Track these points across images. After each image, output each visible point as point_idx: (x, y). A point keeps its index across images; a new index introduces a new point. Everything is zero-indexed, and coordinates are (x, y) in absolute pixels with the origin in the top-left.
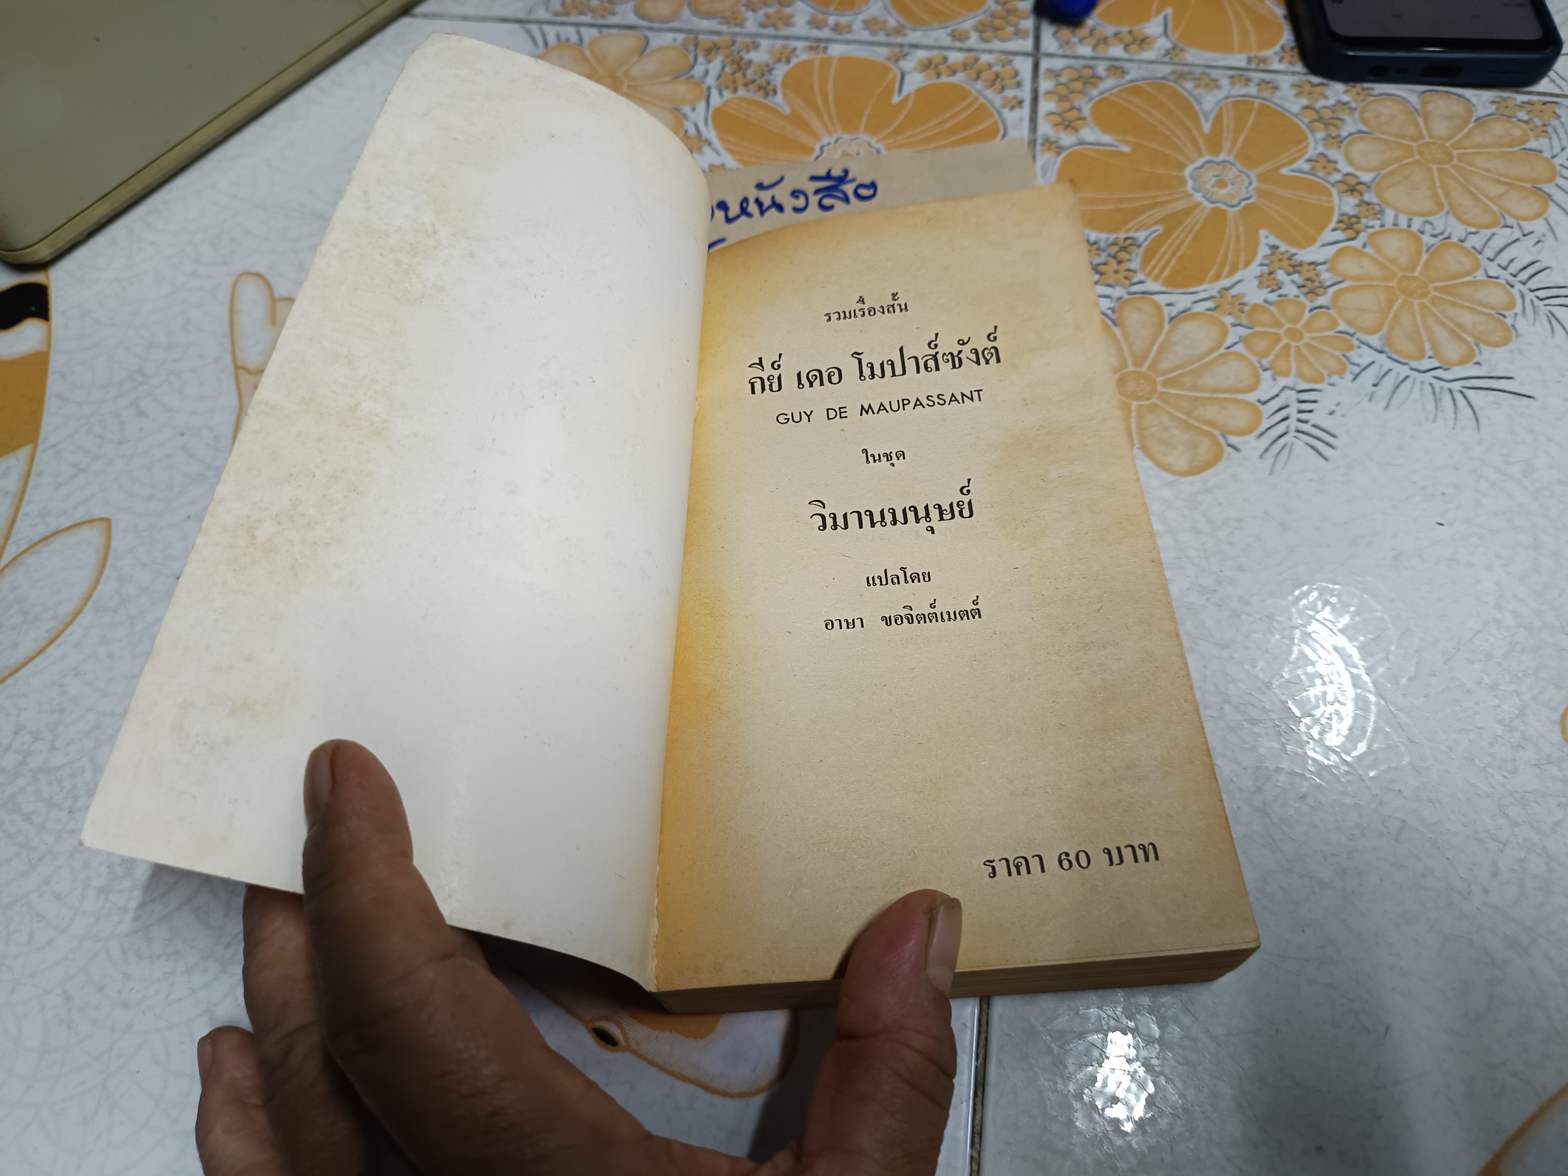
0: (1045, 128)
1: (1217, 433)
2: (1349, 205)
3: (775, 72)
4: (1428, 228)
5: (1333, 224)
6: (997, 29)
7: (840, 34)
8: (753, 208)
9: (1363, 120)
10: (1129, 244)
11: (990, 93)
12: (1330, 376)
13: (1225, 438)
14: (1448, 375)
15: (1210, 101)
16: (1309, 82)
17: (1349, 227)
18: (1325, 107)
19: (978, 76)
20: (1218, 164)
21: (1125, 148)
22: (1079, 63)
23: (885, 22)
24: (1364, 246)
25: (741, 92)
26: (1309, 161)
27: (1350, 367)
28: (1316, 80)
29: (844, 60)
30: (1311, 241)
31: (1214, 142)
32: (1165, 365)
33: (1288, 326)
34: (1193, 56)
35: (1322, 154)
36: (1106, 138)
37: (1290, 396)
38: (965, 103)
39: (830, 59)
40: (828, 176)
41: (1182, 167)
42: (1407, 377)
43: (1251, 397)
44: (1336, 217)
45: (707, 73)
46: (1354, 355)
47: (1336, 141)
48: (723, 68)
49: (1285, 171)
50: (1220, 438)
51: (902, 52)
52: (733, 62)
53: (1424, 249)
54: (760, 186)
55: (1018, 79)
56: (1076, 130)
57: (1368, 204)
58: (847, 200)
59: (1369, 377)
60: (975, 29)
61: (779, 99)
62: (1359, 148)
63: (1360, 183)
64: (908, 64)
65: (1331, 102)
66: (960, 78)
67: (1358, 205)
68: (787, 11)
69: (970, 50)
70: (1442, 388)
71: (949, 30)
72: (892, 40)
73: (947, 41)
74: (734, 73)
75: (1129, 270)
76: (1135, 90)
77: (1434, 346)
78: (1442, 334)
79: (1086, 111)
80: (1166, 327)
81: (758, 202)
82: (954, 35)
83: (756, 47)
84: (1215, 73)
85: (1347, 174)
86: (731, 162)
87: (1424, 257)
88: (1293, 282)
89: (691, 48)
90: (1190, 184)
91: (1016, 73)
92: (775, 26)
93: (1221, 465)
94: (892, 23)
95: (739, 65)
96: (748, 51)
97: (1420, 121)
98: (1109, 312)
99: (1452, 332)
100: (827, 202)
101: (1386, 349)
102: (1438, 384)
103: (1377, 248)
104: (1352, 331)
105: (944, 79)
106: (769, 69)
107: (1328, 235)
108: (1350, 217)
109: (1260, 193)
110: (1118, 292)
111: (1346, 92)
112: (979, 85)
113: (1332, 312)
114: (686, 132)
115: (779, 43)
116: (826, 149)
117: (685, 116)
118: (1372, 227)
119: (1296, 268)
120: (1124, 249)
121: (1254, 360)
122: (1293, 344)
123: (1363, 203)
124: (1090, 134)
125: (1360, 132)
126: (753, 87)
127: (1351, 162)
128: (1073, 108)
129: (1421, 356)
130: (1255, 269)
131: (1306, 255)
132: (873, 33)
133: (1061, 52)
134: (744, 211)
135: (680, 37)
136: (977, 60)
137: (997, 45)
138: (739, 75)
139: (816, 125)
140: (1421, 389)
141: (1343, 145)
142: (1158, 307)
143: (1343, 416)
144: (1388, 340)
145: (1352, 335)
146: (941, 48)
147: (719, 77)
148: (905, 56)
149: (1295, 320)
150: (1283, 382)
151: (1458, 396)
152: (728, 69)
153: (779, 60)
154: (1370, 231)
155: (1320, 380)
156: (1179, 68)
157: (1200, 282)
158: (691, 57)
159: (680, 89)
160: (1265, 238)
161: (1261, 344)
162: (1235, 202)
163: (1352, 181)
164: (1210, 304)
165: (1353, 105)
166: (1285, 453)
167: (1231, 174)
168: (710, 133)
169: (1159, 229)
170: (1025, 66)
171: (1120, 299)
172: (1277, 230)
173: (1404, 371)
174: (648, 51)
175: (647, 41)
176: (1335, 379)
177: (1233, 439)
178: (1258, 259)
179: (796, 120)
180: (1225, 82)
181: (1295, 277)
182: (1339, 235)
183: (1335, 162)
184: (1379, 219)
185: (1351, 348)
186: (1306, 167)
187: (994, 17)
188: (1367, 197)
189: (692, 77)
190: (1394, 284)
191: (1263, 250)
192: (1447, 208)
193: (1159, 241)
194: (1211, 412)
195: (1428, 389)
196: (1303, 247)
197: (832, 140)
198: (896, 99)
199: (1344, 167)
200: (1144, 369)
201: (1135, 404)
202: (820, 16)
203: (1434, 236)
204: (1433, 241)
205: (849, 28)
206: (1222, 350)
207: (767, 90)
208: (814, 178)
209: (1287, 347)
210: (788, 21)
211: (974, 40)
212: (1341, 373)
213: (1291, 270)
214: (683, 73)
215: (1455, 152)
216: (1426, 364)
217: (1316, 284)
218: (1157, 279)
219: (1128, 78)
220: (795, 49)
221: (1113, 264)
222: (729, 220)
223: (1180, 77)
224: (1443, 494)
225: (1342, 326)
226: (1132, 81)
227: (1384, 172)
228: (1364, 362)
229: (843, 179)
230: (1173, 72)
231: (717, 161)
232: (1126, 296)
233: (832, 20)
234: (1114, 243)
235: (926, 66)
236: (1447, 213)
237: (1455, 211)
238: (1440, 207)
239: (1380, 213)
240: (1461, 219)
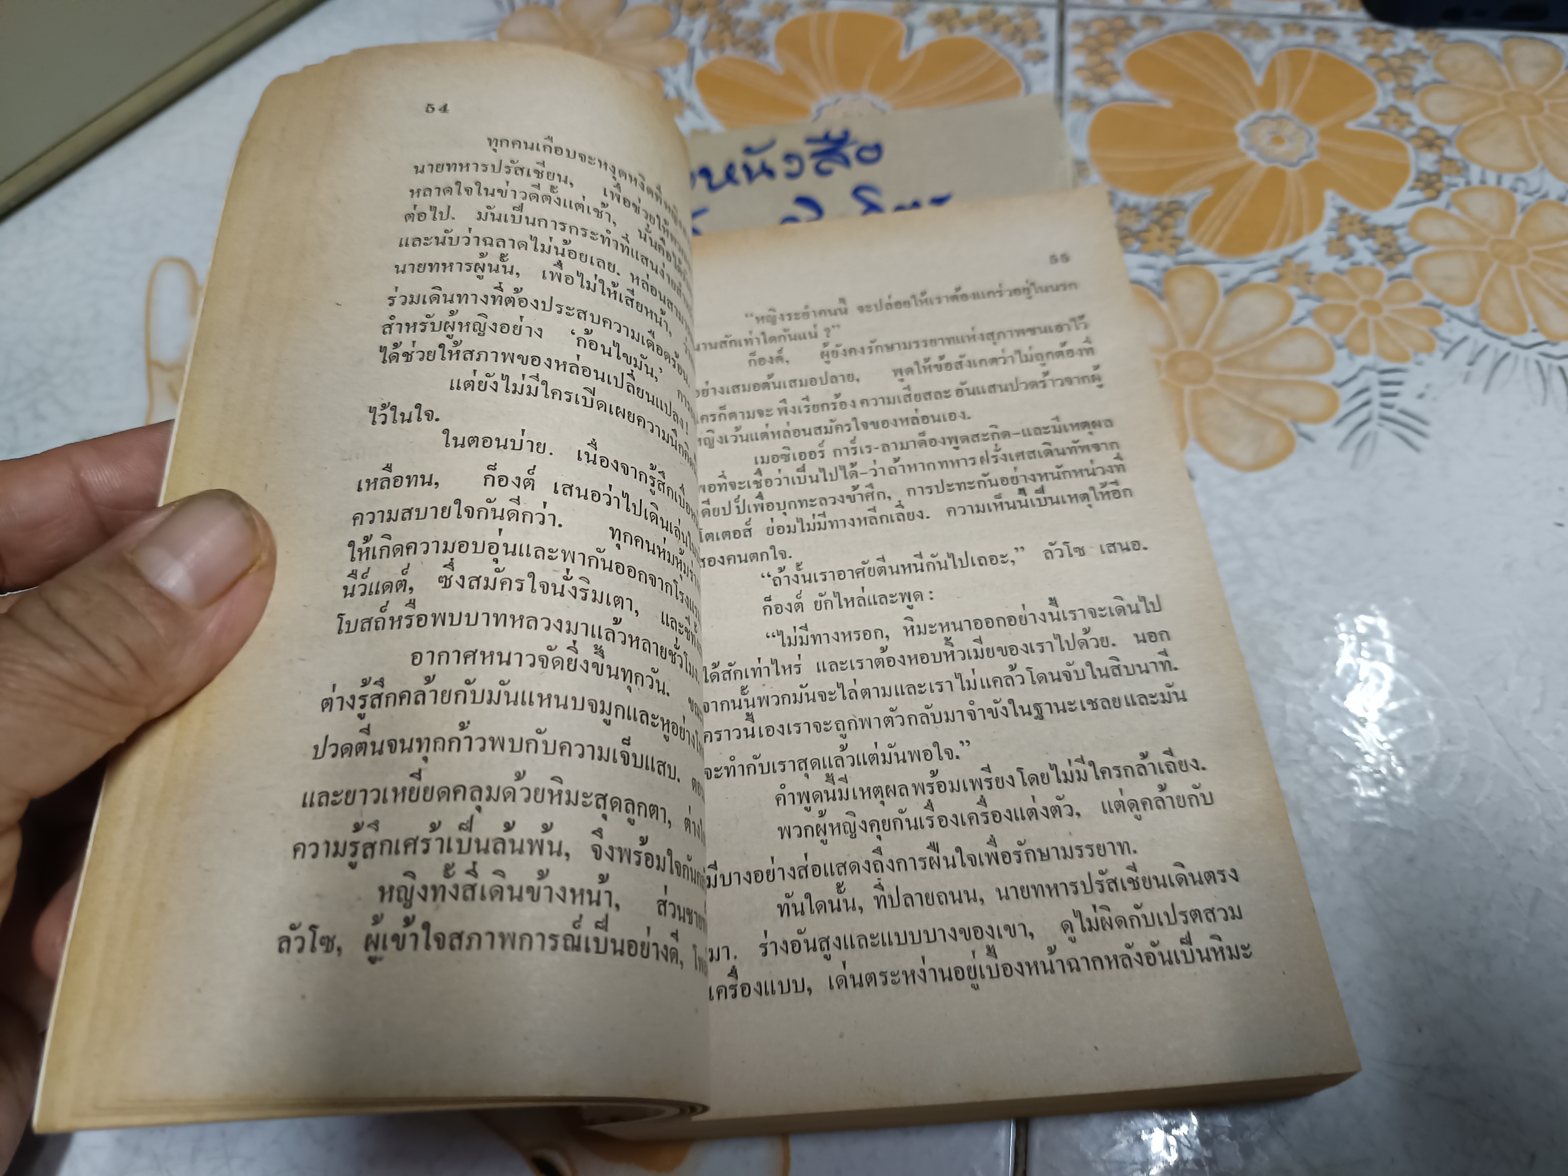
0: (1073, 83)
1: (1286, 420)
2: (1428, 161)
3: (766, 30)
4: (1521, 186)
5: (1410, 182)
8: (740, 174)
9: (1438, 68)
10: (1173, 209)
11: (1010, 48)
12: (1416, 354)
13: (1296, 427)
14: (1557, 351)
15: (1261, 51)
16: (1373, 29)
17: (1429, 185)
18: (1394, 56)
19: (996, 29)
20: (1273, 119)
21: (1166, 104)
22: (1109, 14)
24: (1448, 206)
25: (729, 52)
26: (1378, 114)
27: (1439, 343)
28: (1381, 26)
29: (843, 16)
30: (1385, 201)
31: (1268, 95)
32: (1223, 342)
33: (1363, 297)
34: (1240, 4)
35: (1393, 107)
36: (1142, 93)
37: (1371, 377)
38: (981, 59)
39: (829, 15)
40: (826, 138)
41: (1232, 122)
42: (1508, 354)
43: (1326, 379)
44: (1412, 175)
45: (690, 33)
46: (1443, 330)
47: (1410, 91)
48: (709, 27)
49: (1351, 125)
50: (1291, 428)
51: (910, 6)
52: (721, 21)
53: (1518, 209)
54: (748, 150)
55: (1041, 31)
56: (1108, 84)
57: (1450, 160)
58: (846, 162)
59: (1462, 355)
61: (771, 58)
62: (1435, 99)
63: (1439, 137)
64: (917, 18)
65: (1400, 49)
66: (976, 31)
67: (1438, 162)
70: (1550, 366)
74: (721, 32)
75: (1175, 238)
76: (1175, 40)
77: (1538, 318)
78: (1546, 305)
79: (1121, 63)
80: (1222, 300)
81: (747, 168)
83: (746, 4)
84: (1265, 22)
85: (1424, 128)
86: (715, 126)
87: (1519, 218)
88: (1367, 248)
89: (674, 8)
90: (1242, 142)
91: (1039, 26)
93: (1293, 460)
95: (726, 22)
96: (737, 8)
97: (1504, 68)
98: (1154, 285)
99: (1557, 301)
100: (825, 166)
101: (1482, 322)
102: (1545, 362)
103: (1463, 208)
104: (1438, 301)
105: (958, 34)
106: (758, 27)
107: (1405, 195)
108: (1429, 175)
109: (1324, 150)
110: (1164, 261)
111: (1417, 39)
112: (997, 39)
113: (1416, 282)
114: (666, 95)
116: (824, 110)
117: (664, 79)
118: (1455, 185)
119: (1369, 232)
120: (1169, 213)
121: (1326, 336)
122: (1371, 319)
123: (1443, 159)
124: (1126, 88)
125: (1435, 82)
126: (742, 47)
127: (1426, 114)
128: (1104, 62)
129: (1523, 328)
130: (1321, 234)
131: (1381, 217)
133: (1089, 3)
134: (730, 176)
136: (994, 13)
138: (726, 36)
139: (813, 84)
140: (1526, 367)
141: (1417, 96)
142: (1211, 278)
143: (1435, 399)
144: (1482, 311)
145: (1439, 307)
146: (953, 2)
147: (704, 37)
148: (913, 9)
149: (1373, 290)
150: (1361, 361)
152: (714, 29)
153: (771, 18)
154: (1454, 189)
155: (1405, 358)
156: (1224, 18)
157: (1261, 247)
158: (673, 16)
159: (660, 49)
160: (1332, 201)
161: (1334, 318)
162: (1295, 159)
163: (1429, 135)
164: (1271, 274)
165: (1426, 52)
166: (1368, 444)
167: (1289, 129)
168: (694, 96)
169: (1208, 191)
170: (1049, 18)
171: (1165, 270)
172: (1344, 190)
173: (1504, 347)
174: (625, 10)
175: (625, 2)
176: (1423, 357)
177: (1306, 428)
178: (1325, 223)
179: (791, 79)
180: (1277, 31)
181: (1370, 242)
182: (1417, 195)
183: (1409, 115)
184: (1462, 176)
185: (1438, 321)
186: (1376, 120)
188: (1449, 152)
189: (674, 37)
190: (1486, 248)
191: (1330, 213)
193: (1208, 205)
194: (1279, 397)
195: (1533, 367)
196: (1376, 209)
197: (832, 100)
198: (903, 55)
199: (1420, 120)
200: (1198, 347)
201: (1188, 389)
203: (1530, 194)
204: (1528, 199)
206: (1287, 326)
207: (758, 48)
208: (810, 141)
209: (1364, 323)
212: (1429, 349)
213: (1363, 234)
214: (665, 32)
215: (1546, 103)
216: (1530, 338)
217: (1394, 250)
218: (1208, 245)
219: (1166, 29)
220: (789, 6)
221: (1156, 231)
222: (712, 187)
223: (1226, 26)
224: (1561, 489)
225: (1428, 297)
226: (1172, 32)
227: (1466, 124)
228: (1456, 337)
229: (844, 139)
230: (1218, 22)
231: (700, 125)
232: (1173, 267)
234: (1157, 207)
235: (938, 19)
236: (1542, 169)
237: (1552, 167)
238: (1533, 162)
239: (1462, 170)
240: (1558, 176)
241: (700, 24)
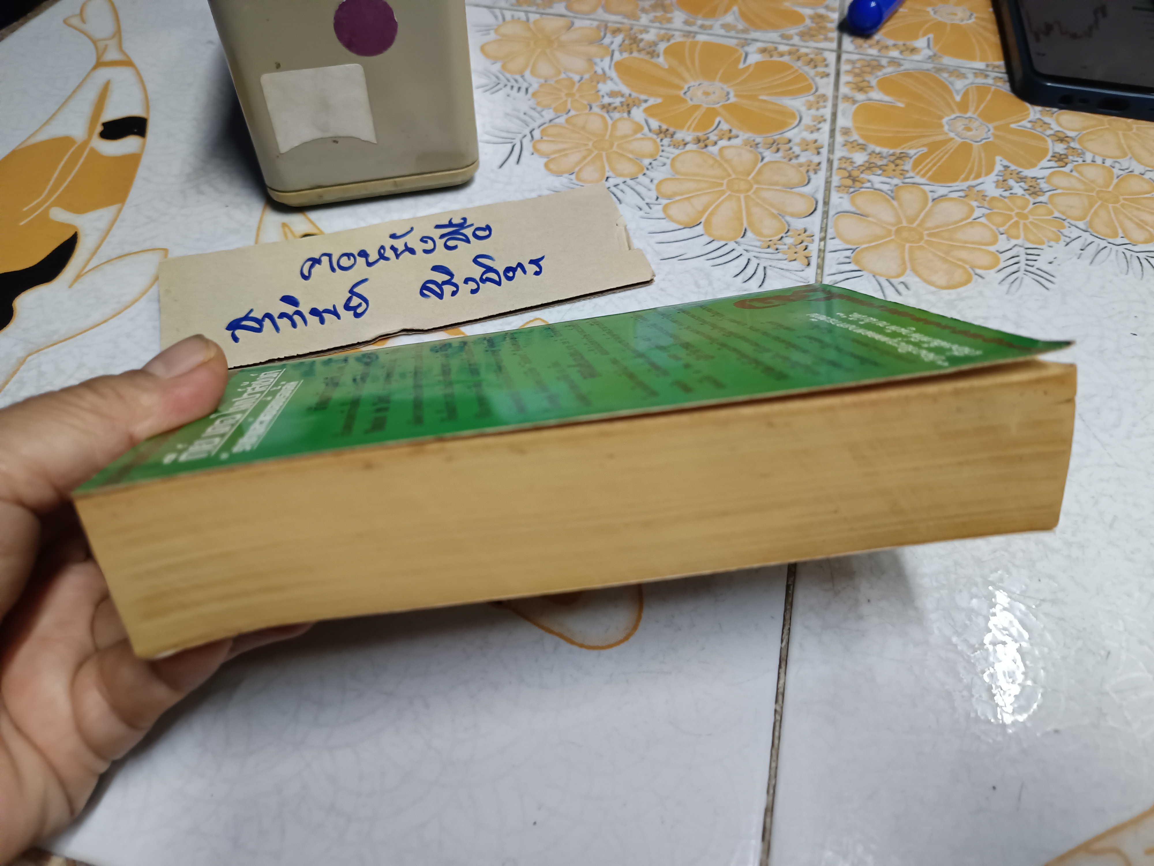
0: (844, 90)
1: (967, 266)
2: (1060, 148)
3: (659, 46)
5: (1048, 157)
6: (813, 36)
7: (705, 30)
10: (902, 157)
11: (807, 69)
12: (1049, 242)
13: (973, 270)
14: (1136, 249)
15: (959, 84)
17: (1060, 160)
19: (799, 59)
20: (966, 118)
21: (901, 105)
22: (868, 58)
23: (735, 26)
24: (1071, 171)
25: (635, 54)
26: (1030, 122)
27: (1063, 238)
29: (706, 44)
30: (1033, 165)
31: (963, 106)
32: (929, 224)
33: (1017, 211)
34: (947, 61)
35: (1039, 119)
36: (887, 98)
37: (1022, 251)
38: (789, 72)
39: (697, 42)
41: (941, 118)
42: (1106, 247)
43: (992, 248)
44: (1050, 154)
45: (612, 43)
46: (1066, 231)
47: (1049, 113)
48: (624, 41)
49: (1013, 126)
50: (970, 270)
51: (747, 42)
52: (631, 39)
53: (1115, 177)
55: (826, 63)
56: (866, 92)
57: (1073, 149)
59: (1076, 245)
60: (797, 34)
61: (661, 60)
62: (1066, 118)
63: (1067, 137)
64: (750, 49)
66: (786, 59)
67: (1066, 149)
68: (669, 15)
69: (793, 45)
70: (1131, 255)
71: (779, 34)
72: (740, 36)
73: (779, 40)
74: (631, 44)
75: (903, 170)
76: (907, 74)
77: (1124, 231)
78: (1130, 226)
79: (874, 82)
80: (930, 203)
82: (783, 36)
83: (647, 32)
84: (963, 71)
85: (1058, 131)
86: (625, 90)
87: (1115, 181)
88: (1021, 187)
89: (603, 29)
90: (946, 128)
91: (825, 60)
92: (660, 23)
93: (970, 286)
94: (740, 27)
95: (635, 40)
96: (641, 34)
98: (889, 192)
99: (1137, 224)
101: (1089, 230)
102: (1128, 253)
103: (1080, 173)
104: (1064, 218)
105: (776, 58)
106: (655, 44)
107: (1044, 163)
108: (1061, 155)
109: (996, 136)
110: (896, 181)
112: (799, 63)
113: (1050, 206)
114: (595, 72)
115: (663, 32)
116: (691, 89)
117: (595, 64)
118: (1077, 161)
119: (1022, 179)
120: (900, 158)
121: (994, 228)
122: (1022, 222)
123: (1068, 148)
124: (876, 95)
126: (643, 52)
127: (1060, 125)
128: (864, 81)
129: (1115, 235)
130: (992, 177)
131: (1029, 173)
132: (728, 31)
133: (856, 51)
135: (595, 23)
136: (798, 51)
137: (812, 44)
138: (634, 46)
139: (686, 75)
140: (1117, 255)
141: (1055, 115)
142: (924, 192)
143: (1059, 265)
144: (1090, 224)
145: (1064, 220)
146: (773, 43)
147: (620, 46)
148: (748, 44)
149: (1024, 208)
150: (1014, 242)
151: (1145, 262)
152: (627, 42)
153: (662, 40)
154: (1076, 163)
155: (1043, 243)
156: (938, 66)
157: (955, 180)
158: (602, 34)
159: (594, 49)
160: (999, 163)
161: (999, 220)
162: (979, 140)
163: (1061, 135)
164: (962, 194)
166: (1017, 283)
167: (975, 125)
168: (613, 74)
169: (925, 150)
170: (832, 58)
171: (896, 185)
172: (1007, 157)
173: (1103, 244)
174: (572, 28)
175: (573, 24)
176: (1052, 243)
177: (978, 271)
178: (996, 172)
179: (672, 71)
180: (971, 76)
181: (1022, 184)
182: (1052, 164)
183: (1049, 124)
184: (1081, 157)
185: (1064, 227)
186: (1029, 125)
187: (810, 29)
188: (1072, 145)
189: (602, 44)
190: (1093, 194)
191: (998, 168)
192: (1130, 155)
193: (924, 156)
194: (963, 254)
195: (1121, 256)
196: (1027, 168)
197: (697, 84)
198: (741, 66)
199: (1056, 127)
200: (915, 225)
201: (907, 245)
202: (691, 20)
203: (1122, 170)
204: (1121, 172)
205: (711, 27)
206: (970, 220)
207: (653, 54)
209: (1017, 223)
210: (669, 20)
211: (796, 40)
212: (1057, 241)
213: (1019, 180)
214: (597, 41)
215: (1134, 127)
216: (1119, 241)
217: (1037, 189)
218: (923, 176)
219: (902, 68)
220: (673, 36)
221: (892, 166)
223: (939, 70)
224: (1136, 317)
225: (1057, 214)
226: (905, 70)
227: (1084, 132)
228: (1074, 236)
230: (934, 68)
231: (616, 88)
232: (901, 184)
233: (699, 22)
234: (893, 155)
236: (1131, 158)
237: (1136, 157)
238: (1125, 155)
239: (1082, 154)
240: (1140, 162)
241: (619, 39)
